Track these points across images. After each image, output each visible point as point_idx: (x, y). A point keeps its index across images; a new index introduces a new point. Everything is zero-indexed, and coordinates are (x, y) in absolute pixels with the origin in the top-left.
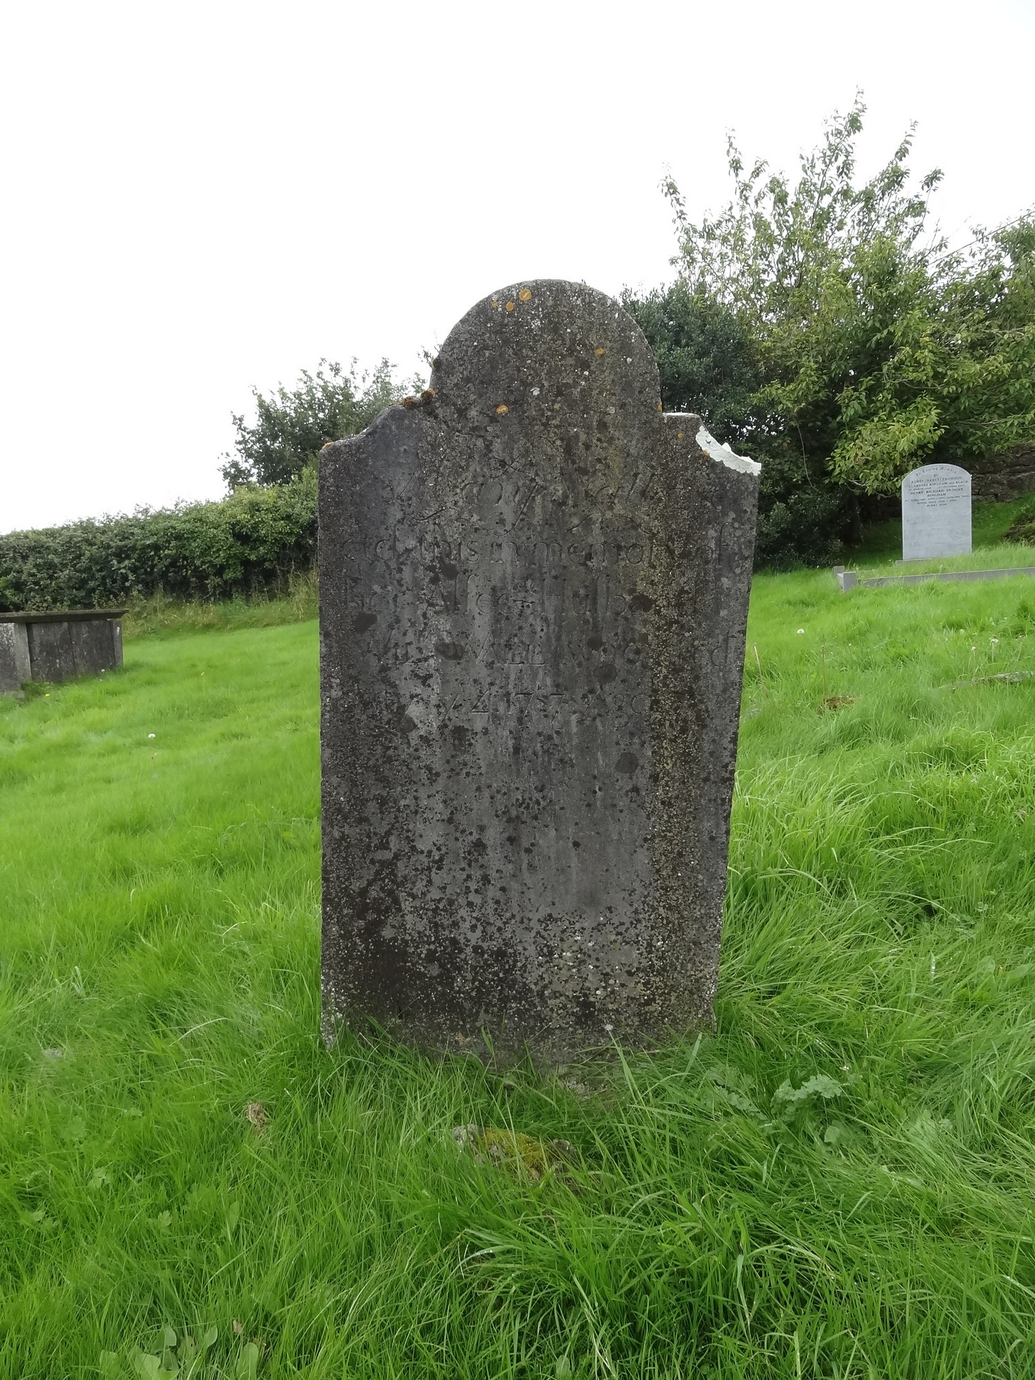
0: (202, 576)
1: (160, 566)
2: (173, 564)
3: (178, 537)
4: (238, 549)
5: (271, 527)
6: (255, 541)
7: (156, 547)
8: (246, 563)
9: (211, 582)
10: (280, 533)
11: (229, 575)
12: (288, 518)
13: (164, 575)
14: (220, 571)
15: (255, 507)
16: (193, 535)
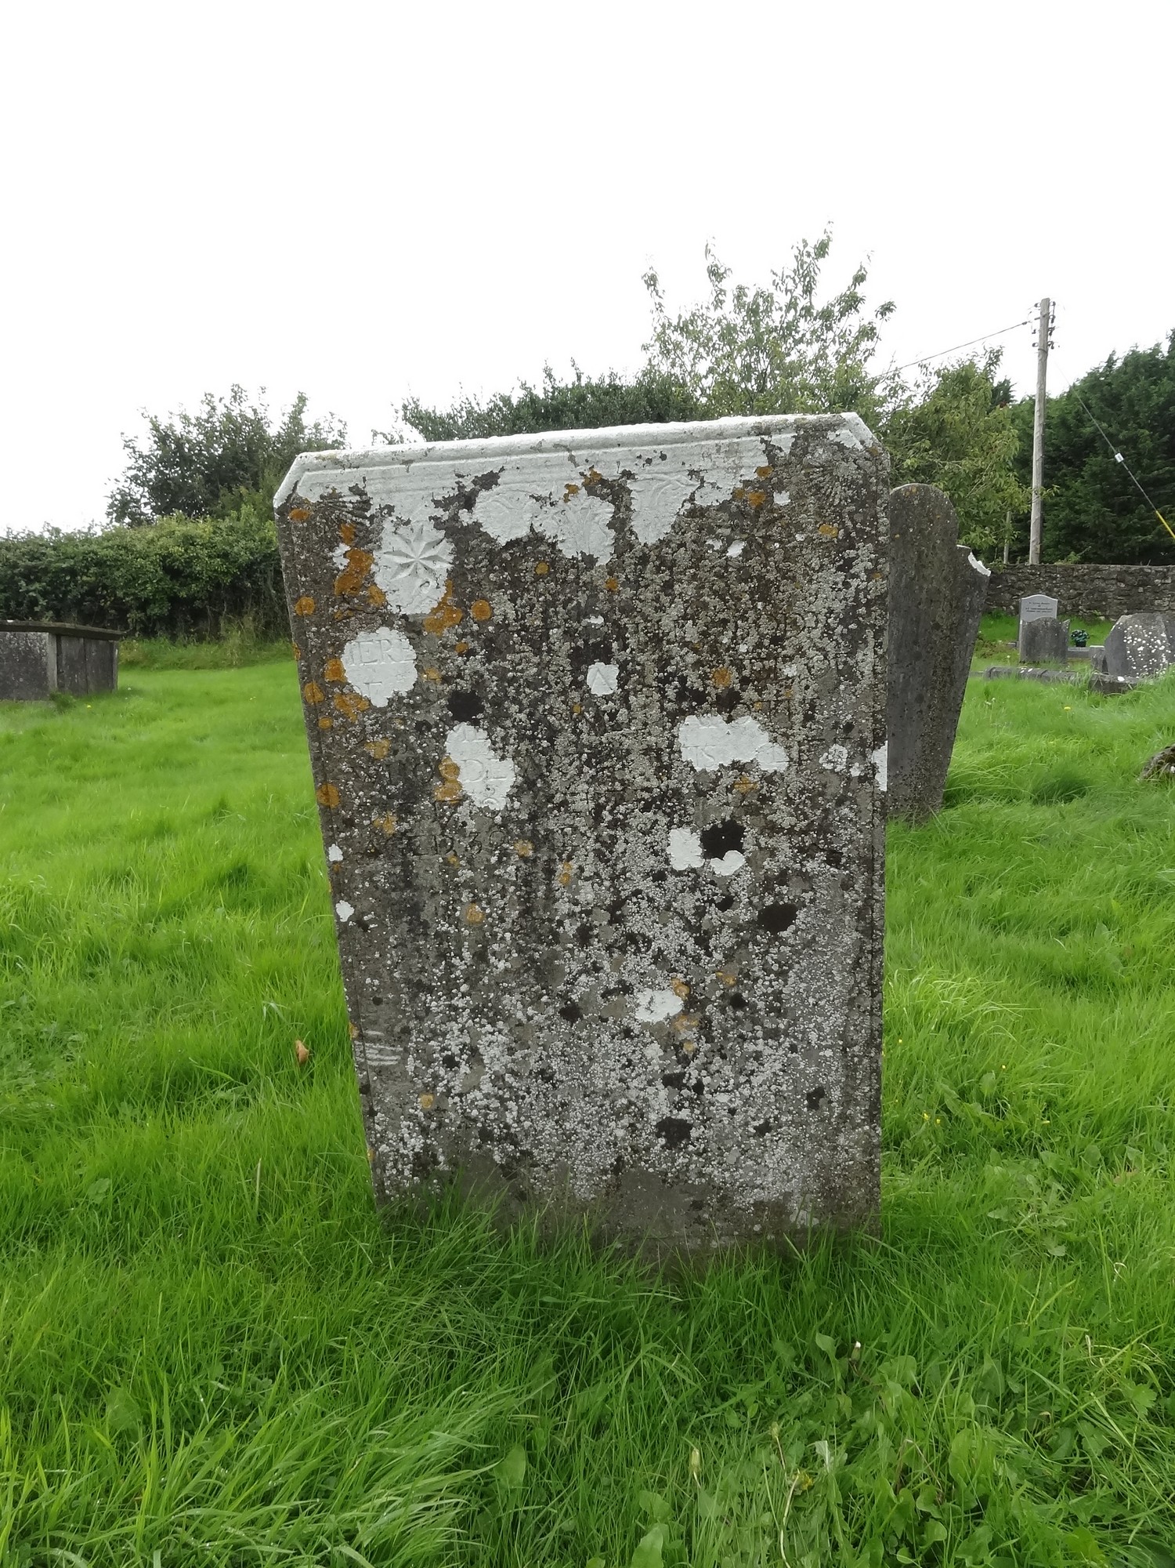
0: (122, 610)
1: (75, 592)
2: (91, 592)
3: (100, 563)
4: (167, 584)
5: (205, 564)
6: (186, 577)
7: (72, 572)
8: (174, 600)
9: (133, 616)
10: (216, 571)
11: (155, 610)
12: (225, 556)
13: (78, 603)
14: (143, 605)
15: (189, 541)
16: (117, 563)
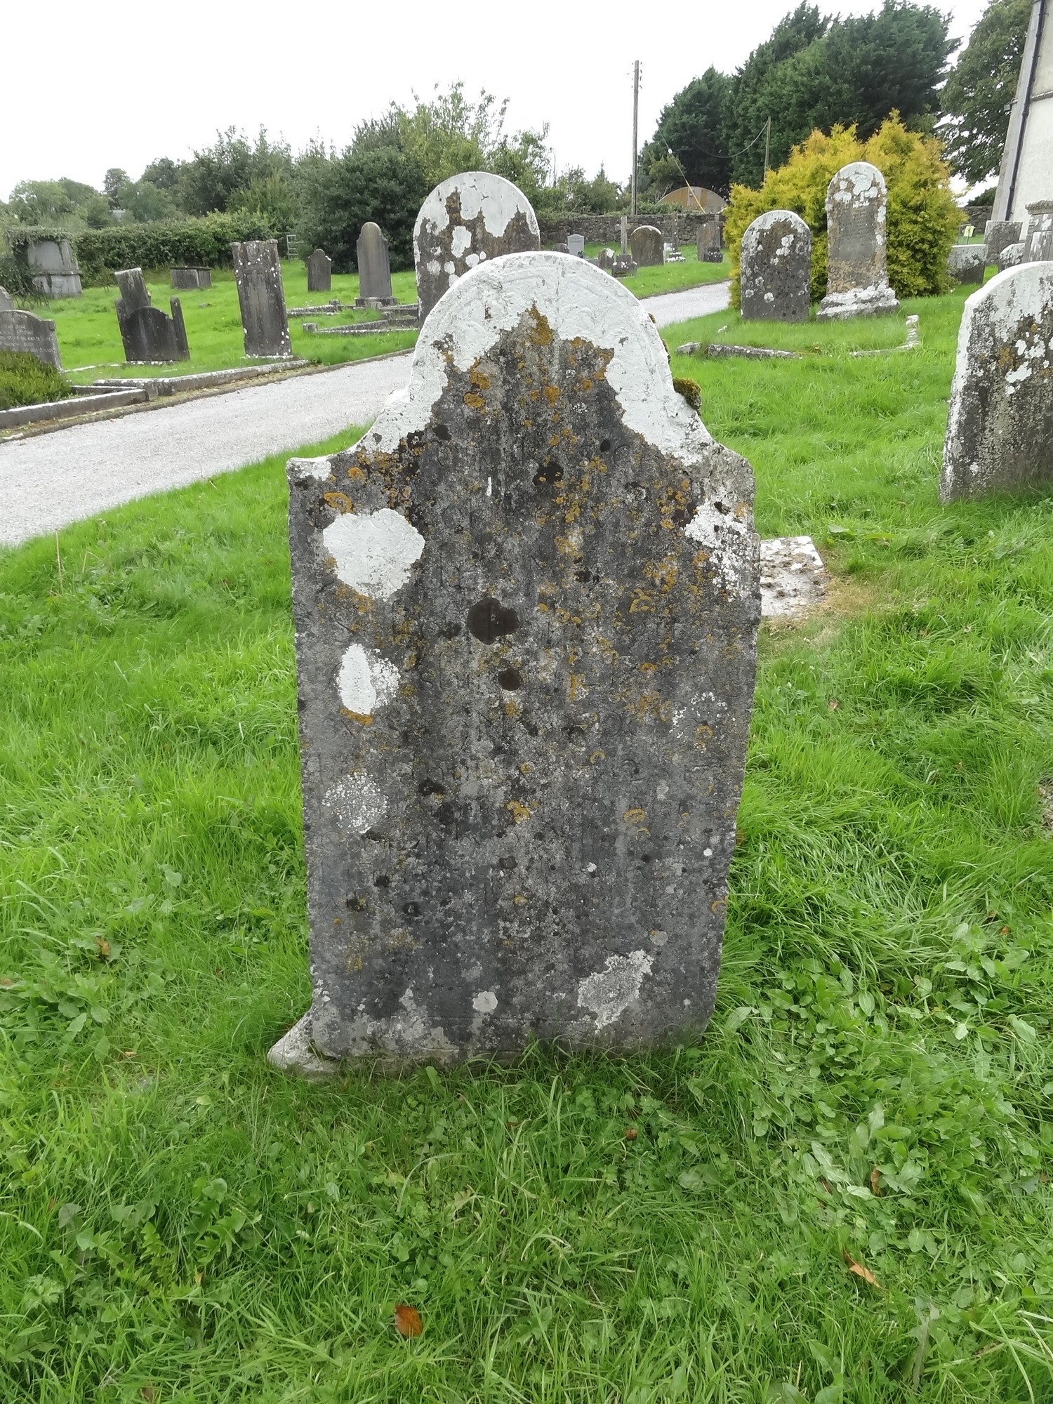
0: (200, 257)
1: (182, 250)
2: (188, 249)
3: (189, 237)
4: (217, 244)
7: (179, 241)
8: (220, 251)
9: (204, 259)
11: (212, 256)
12: (237, 231)
13: (183, 254)
14: (208, 254)
15: (222, 225)
16: (196, 237)
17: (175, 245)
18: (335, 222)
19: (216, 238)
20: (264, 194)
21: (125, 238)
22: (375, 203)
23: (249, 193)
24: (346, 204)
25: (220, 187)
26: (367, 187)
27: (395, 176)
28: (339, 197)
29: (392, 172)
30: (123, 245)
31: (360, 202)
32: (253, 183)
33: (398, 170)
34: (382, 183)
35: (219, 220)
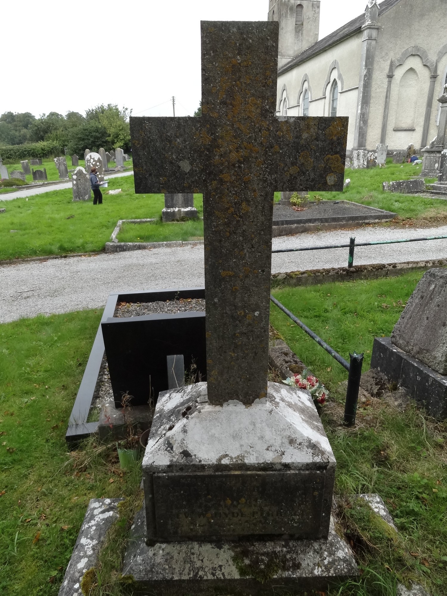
17: (28, 152)
18: (80, 145)
19: (42, 149)
20: (57, 135)
21: (13, 150)
22: (92, 139)
23: (52, 135)
24: (83, 140)
25: (42, 133)
26: (89, 135)
27: (98, 132)
28: (81, 138)
29: (97, 130)
30: (12, 152)
31: (88, 139)
32: (53, 132)
33: (99, 130)
34: (94, 134)
35: (43, 144)
